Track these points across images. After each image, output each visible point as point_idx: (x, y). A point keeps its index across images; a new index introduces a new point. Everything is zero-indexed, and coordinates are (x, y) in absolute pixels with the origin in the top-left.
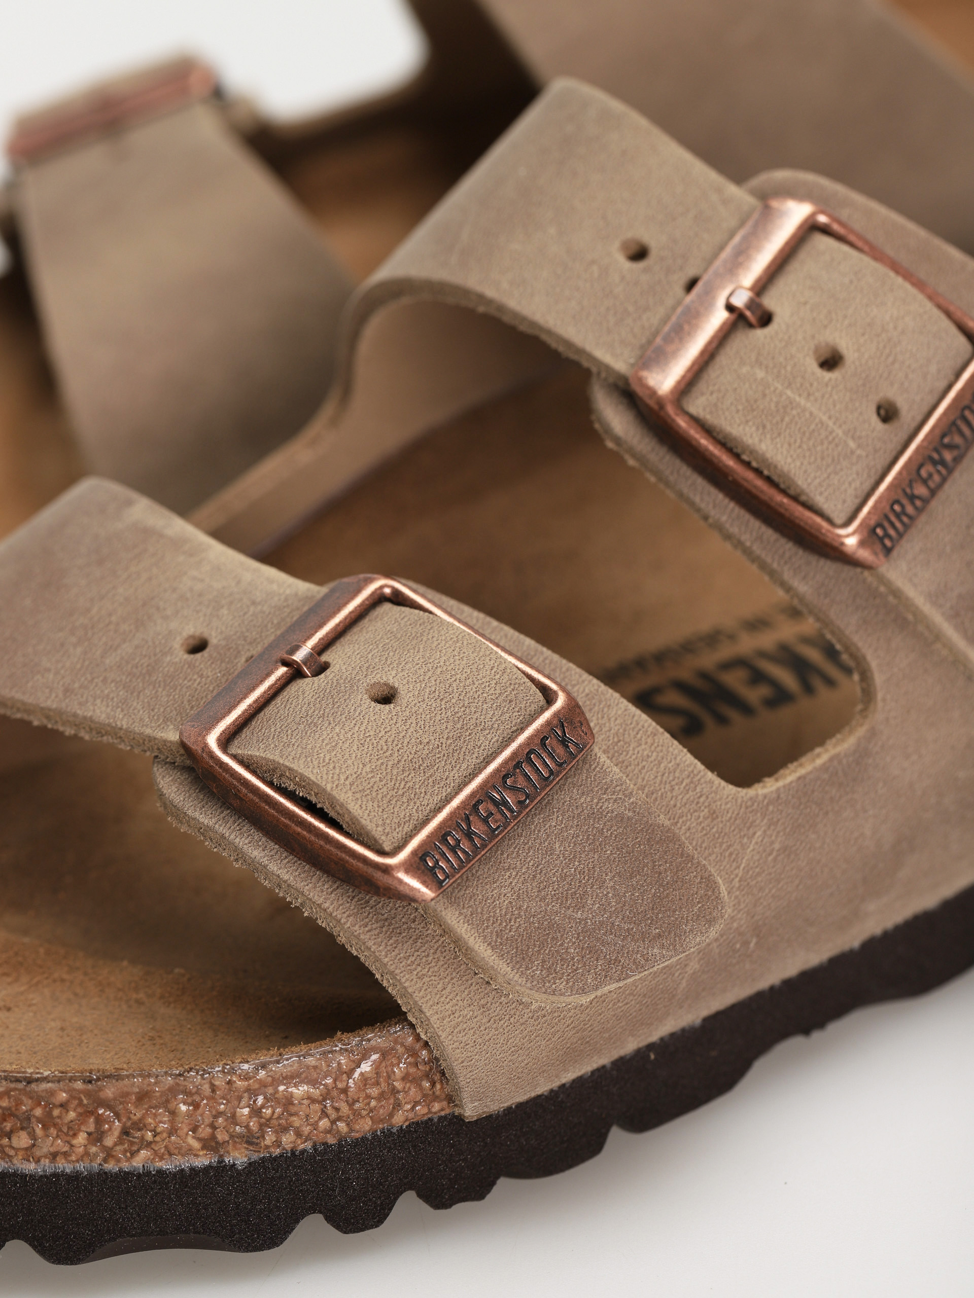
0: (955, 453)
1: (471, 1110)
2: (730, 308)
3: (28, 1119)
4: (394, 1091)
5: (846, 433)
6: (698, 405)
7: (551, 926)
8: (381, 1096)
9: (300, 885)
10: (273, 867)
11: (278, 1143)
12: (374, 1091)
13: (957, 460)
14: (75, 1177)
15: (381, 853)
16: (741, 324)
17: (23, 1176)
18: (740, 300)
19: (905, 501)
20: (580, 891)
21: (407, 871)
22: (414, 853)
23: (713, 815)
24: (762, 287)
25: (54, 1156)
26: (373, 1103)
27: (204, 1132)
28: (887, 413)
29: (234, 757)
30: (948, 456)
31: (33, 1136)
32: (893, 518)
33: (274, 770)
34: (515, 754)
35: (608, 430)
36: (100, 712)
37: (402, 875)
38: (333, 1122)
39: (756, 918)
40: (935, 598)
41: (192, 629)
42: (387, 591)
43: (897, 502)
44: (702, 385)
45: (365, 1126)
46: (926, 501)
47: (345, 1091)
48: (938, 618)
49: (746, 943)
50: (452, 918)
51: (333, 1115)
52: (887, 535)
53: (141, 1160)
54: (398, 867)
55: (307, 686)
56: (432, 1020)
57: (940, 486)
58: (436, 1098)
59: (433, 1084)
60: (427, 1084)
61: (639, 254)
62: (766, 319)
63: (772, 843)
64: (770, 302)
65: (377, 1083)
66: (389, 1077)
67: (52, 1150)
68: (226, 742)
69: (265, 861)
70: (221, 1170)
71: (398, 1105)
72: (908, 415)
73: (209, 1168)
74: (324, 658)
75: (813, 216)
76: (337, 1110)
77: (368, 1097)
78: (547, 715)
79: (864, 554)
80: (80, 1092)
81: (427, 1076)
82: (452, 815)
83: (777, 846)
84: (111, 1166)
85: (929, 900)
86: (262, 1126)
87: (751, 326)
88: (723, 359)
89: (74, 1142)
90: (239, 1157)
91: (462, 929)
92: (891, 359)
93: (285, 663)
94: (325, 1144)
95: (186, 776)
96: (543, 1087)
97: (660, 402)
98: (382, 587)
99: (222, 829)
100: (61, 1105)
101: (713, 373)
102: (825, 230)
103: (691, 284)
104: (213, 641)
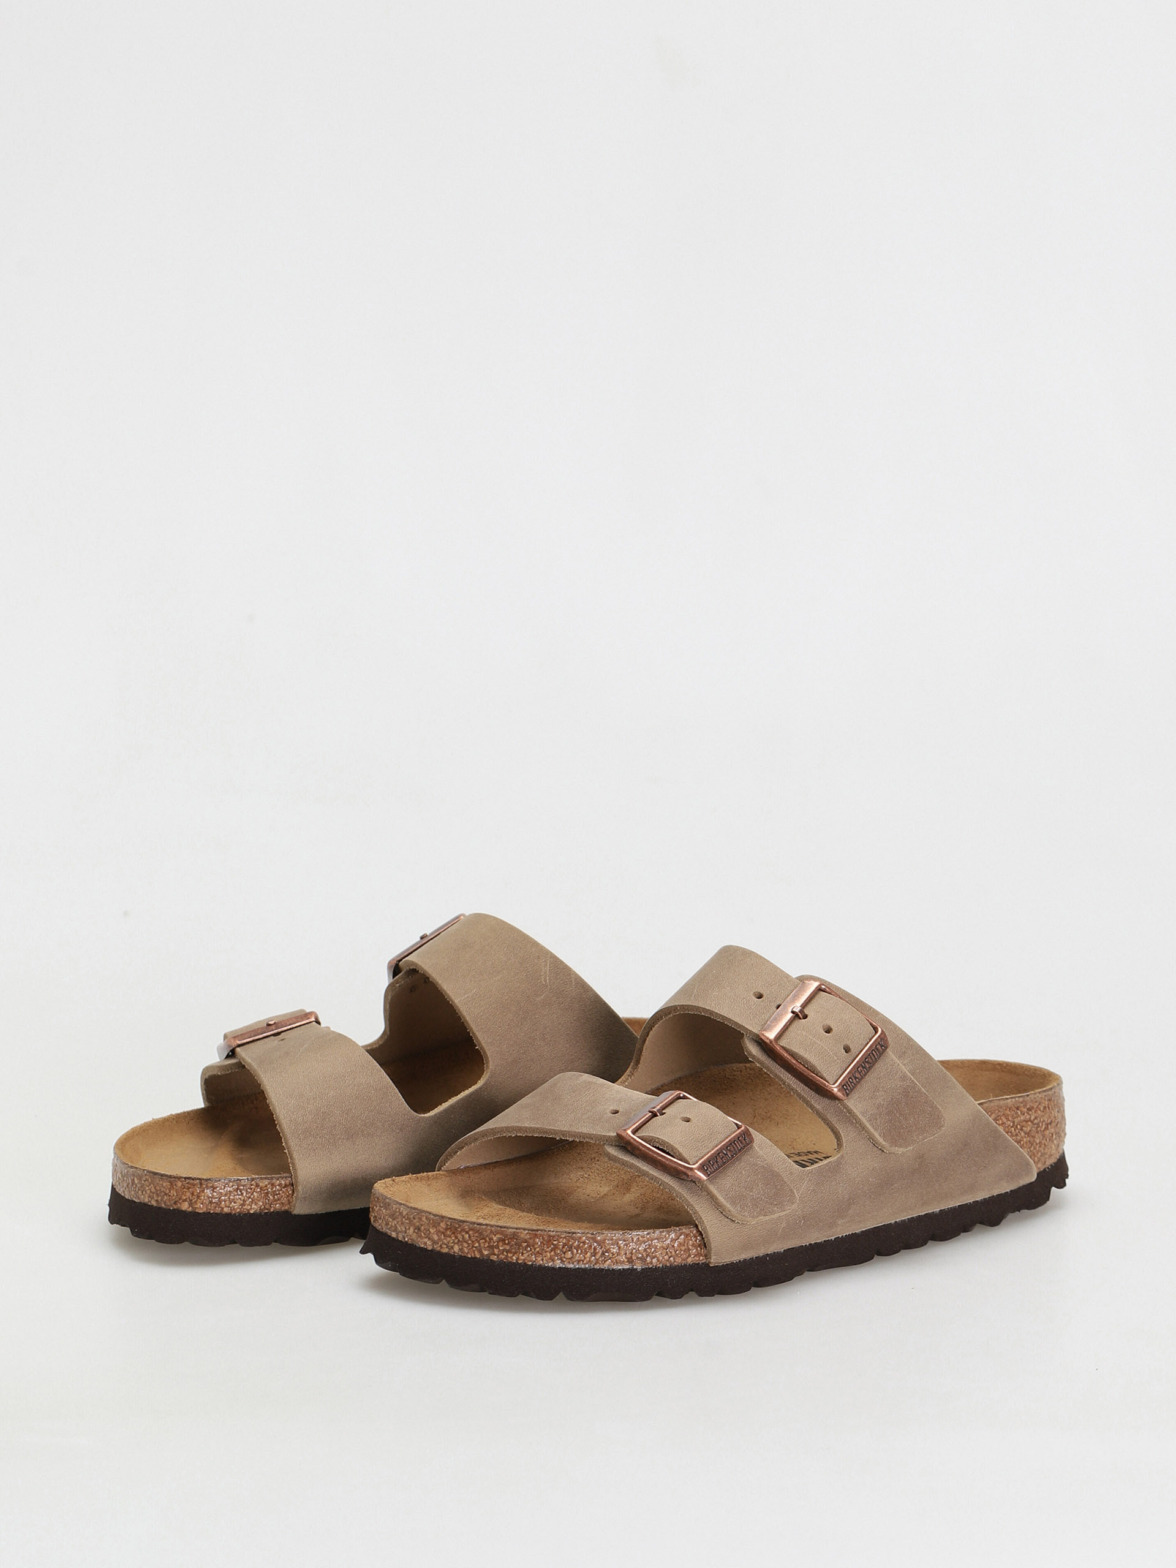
0: (870, 1065)
1: (715, 1260)
2: (793, 1012)
3: (571, 1247)
4: (689, 1250)
5: (833, 1054)
6: (783, 1042)
7: (742, 1195)
8: (684, 1251)
9: (660, 1177)
10: (650, 1172)
11: (651, 1263)
12: (683, 1248)
13: (870, 1068)
14: (585, 1270)
15: (689, 1164)
16: (796, 1018)
17: (568, 1269)
18: (797, 1010)
19: (853, 1078)
20: (751, 1187)
21: (698, 1170)
22: (700, 1164)
23: (791, 1173)
24: (804, 1006)
25: (579, 1261)
26: (682, 1252)
27: (628, 1255)
28: (847, 1050)
29: (638, 1137)
30: (867, 1065)
31: (572, 1253)
32: (849, 1083)
33: (651, 1140)
34: (730, 1140)
35: (750, 1054)
36: (585, 1130)
37: (696, 1171)
38: (670, 1258)
39: (804, 1213)
40: (863, 1113)
41: (613, 1108)
42: (682, 1095)
43: (850, 1078)
44: (784, 1037)
45: (679, 1261)
46: (860, 1080)
47: (673, 1246)
48: (864, 1120)
49: (800, 1222)
50: (712, 1188)
51: (670, 1255)
52: (847, 1089)
53: (606, 1266)
54: (696, 1169)
55: (659, 1118)
56: (705, 1221)
57: (865, 1075)
58: (701, 1255)
59: (701, 1249)
60: (699, 1249)
61: (760, 996)
62: (805, 1017)
63: (810, 1187)
64: (806, 1011)
65: (684, 1245)
66: (687, 1244)
67: (579, 1259)
68: (634, 1132)
69: (648, 1170)
70: (632, 1271)
71: (690, 1256)
72: (854, 1051)
73: (629, 1269)
74: (664, 1111)
75: (820, 985)
76: (671, 1252)
77: (681, 1250)
78: (737, 1132)
79: (840, 1094)
80: (590, 1238)
81: (699, 1246)
82: (711, 1156)
83: (811, 1188)
84: (597, 1267)
85: (858, 1229)
86: (647, 1256)
87: (800, 1019)
88: (791, 1029)
89: (586, 1256)
90: (638, 1266)
91: (715, 1192)
92: (848, 1031)
93: (650, 1112)
94: (666, 1265)
95: (616, 1148)
96: (735, 1258)
97: (771, 1041)
98: (680, 1094)
99: (632, 1161)
100: (583, 1242)
101: (787, 1033)
102: (824, 991)
103: (778, 1007)
104: (621, 1110)
